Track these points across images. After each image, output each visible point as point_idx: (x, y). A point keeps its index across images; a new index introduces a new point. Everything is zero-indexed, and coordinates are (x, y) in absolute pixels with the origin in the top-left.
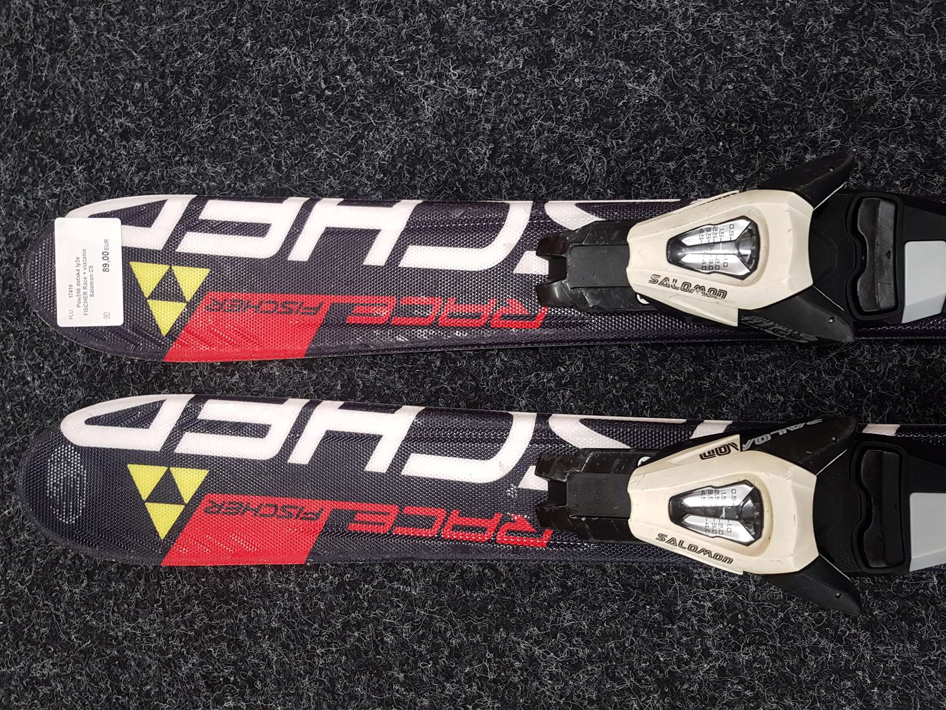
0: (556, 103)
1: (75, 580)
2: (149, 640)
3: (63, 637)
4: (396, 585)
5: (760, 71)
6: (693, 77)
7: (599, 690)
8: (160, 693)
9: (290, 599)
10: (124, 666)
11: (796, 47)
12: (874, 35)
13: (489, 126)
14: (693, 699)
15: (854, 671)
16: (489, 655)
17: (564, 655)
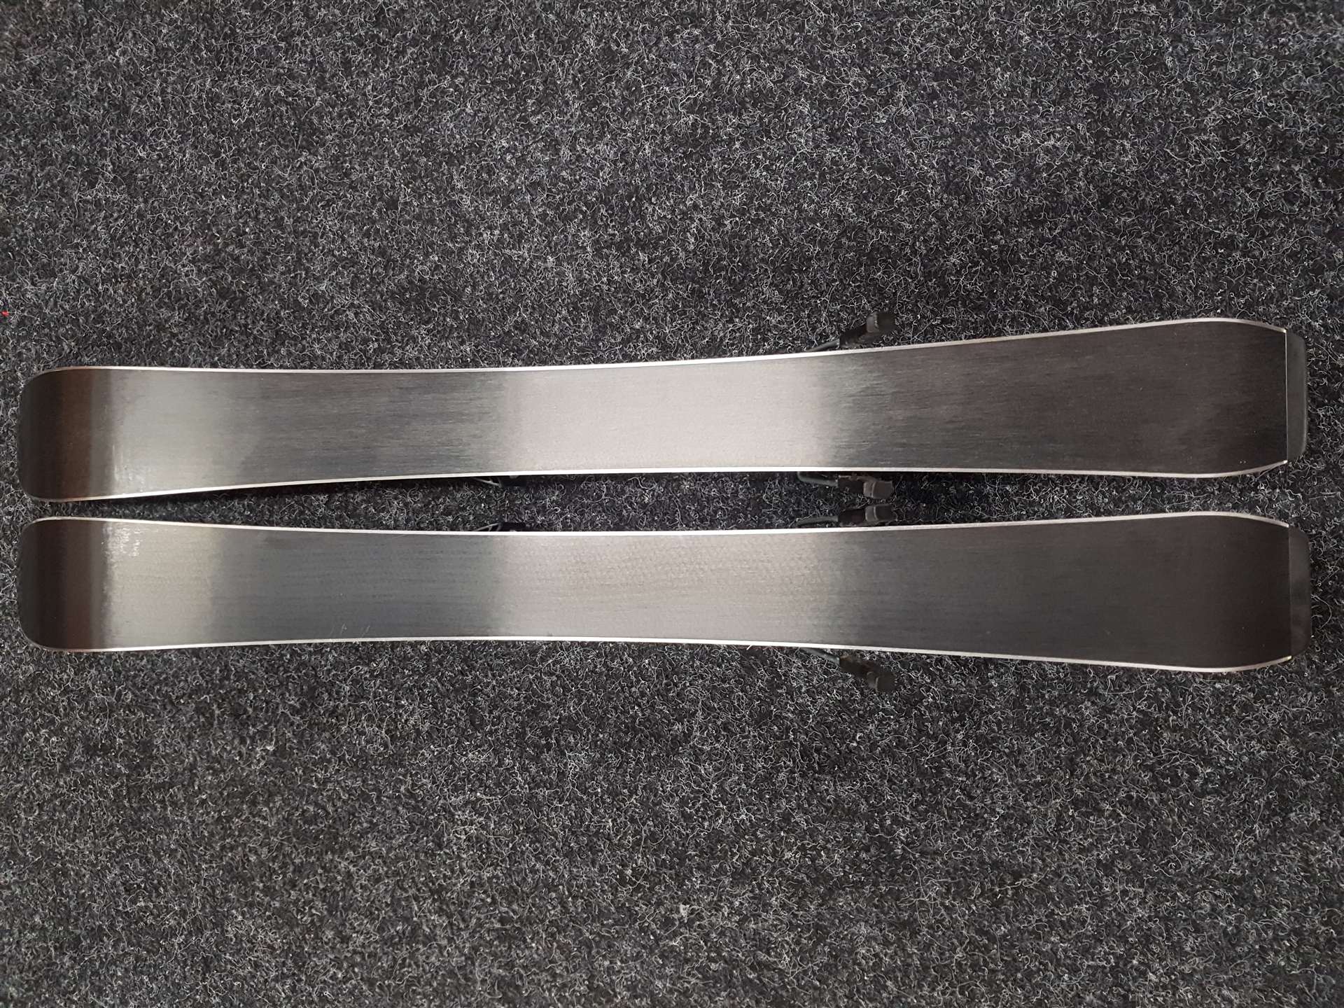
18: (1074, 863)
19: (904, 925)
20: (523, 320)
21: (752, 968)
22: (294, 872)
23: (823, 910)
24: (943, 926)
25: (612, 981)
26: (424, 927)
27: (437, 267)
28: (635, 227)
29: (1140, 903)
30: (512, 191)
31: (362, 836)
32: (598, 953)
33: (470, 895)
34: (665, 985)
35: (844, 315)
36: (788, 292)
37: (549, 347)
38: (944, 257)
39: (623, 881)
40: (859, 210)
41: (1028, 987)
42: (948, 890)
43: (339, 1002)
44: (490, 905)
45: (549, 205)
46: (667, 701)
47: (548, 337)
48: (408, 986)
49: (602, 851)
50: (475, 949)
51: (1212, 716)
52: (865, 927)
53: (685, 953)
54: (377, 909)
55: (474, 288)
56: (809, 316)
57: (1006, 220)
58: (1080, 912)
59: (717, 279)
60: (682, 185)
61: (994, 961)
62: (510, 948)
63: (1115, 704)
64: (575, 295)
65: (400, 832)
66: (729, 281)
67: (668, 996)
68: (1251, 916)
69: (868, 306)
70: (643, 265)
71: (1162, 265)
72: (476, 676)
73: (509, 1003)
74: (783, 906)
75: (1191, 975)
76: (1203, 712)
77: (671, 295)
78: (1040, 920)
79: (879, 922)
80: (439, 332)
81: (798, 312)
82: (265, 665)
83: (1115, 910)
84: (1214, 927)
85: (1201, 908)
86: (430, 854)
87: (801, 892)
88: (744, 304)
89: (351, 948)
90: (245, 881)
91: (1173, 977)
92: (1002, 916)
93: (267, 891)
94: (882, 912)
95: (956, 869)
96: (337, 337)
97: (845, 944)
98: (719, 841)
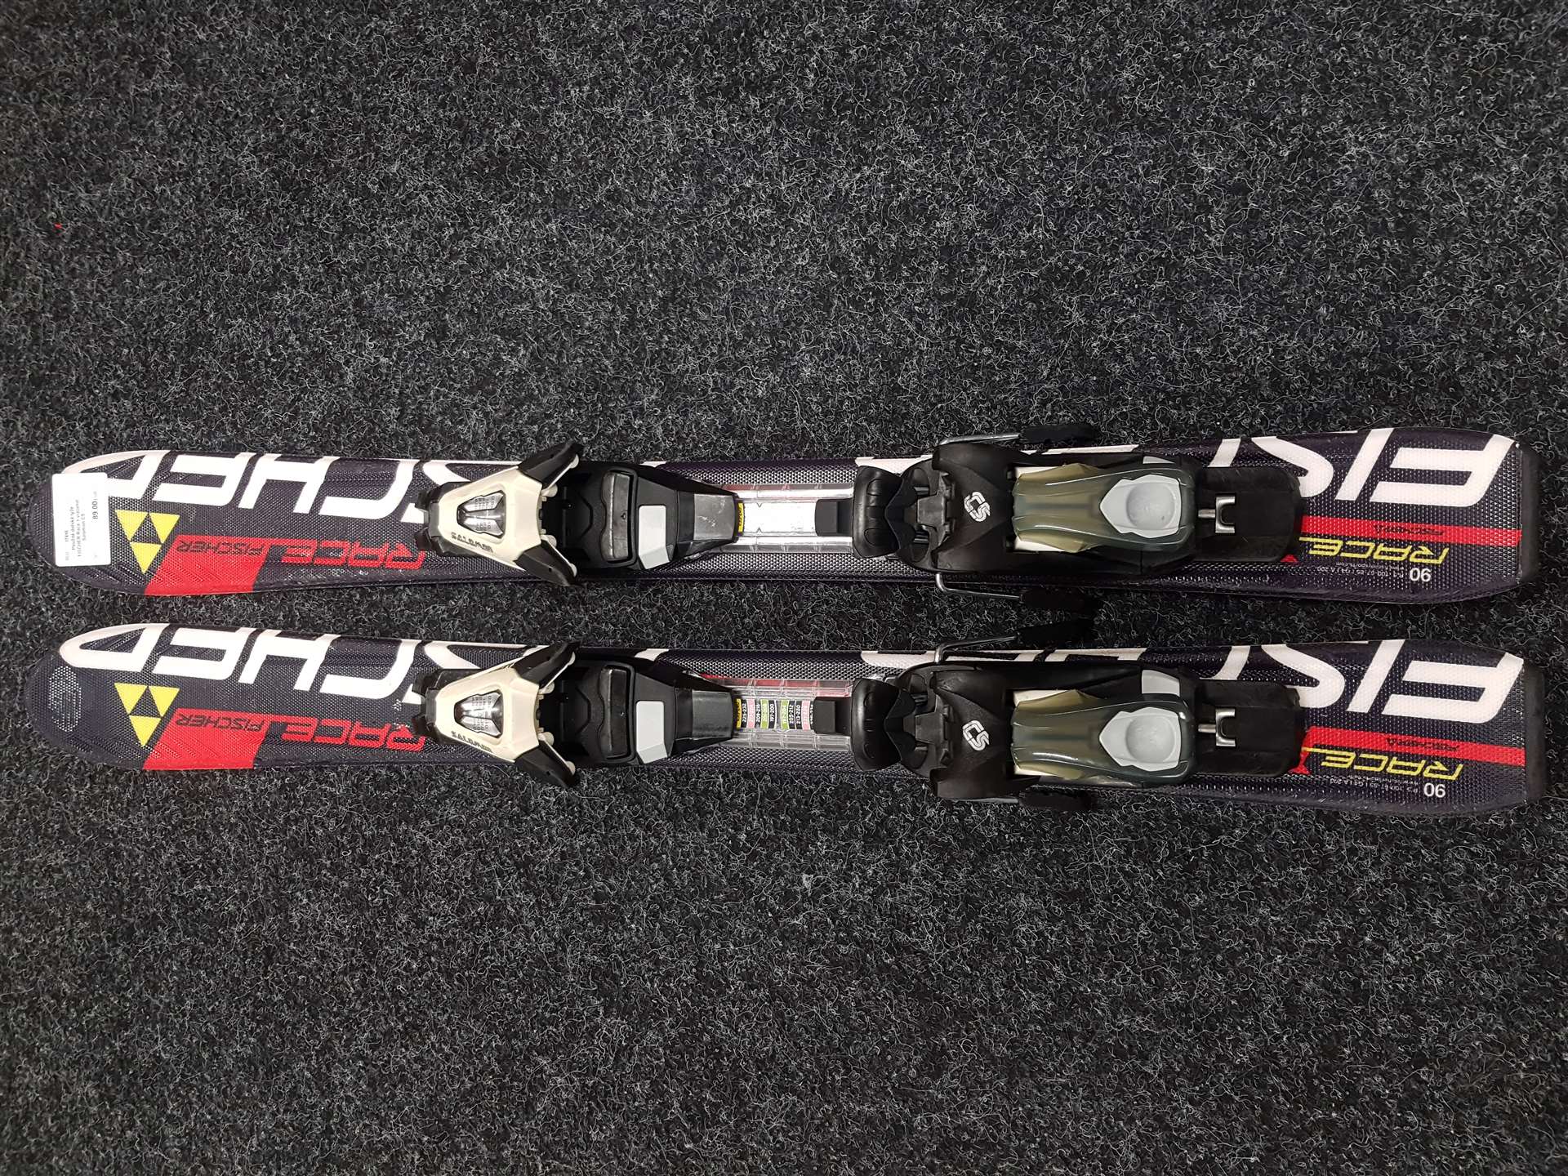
0: (450, 371)
1: (80, 784)
2: (138, 833)
3: (72, 832)
4: (324, 786)
5: (603, 346)
6: (553, 352)
7: (473, 872)
8: (145, 879)
9: (245, 798)
10: (118, 855)
11: (631, 324)
12: (688, 316)
13: (397, 391)
14: (542, 879)
15: (660, 855)
16: (392, 844)
17: (448, 844)
18: (1287, 816)
19: (1074, 895)
20: (616, 190)
21: (890, 950)
22: (364, 847)
23: (974, 879)
24: (1122, 896)
25: (724, 968)
26: (509, 908)
27: (520, 135)
28: (744, 68)
29: (1373, 864)
30: (604, 40)
31: (439, 802)
32: (707, 934)
33: (560, 870)
34: (786, 973)
35: (994, 152)
36: (927, 129)
37: (646, 217)
38: (1116, 73)
39: (736, 848)
40: (1010, 25)
41: (1231, 972)
42: (1129, 852)
43: (414, 997)
44: (584, 878)
45: (645, 51)
46: (784, 631)
47: (645, 206)
48: (490, 978)
49: (711, 813)
50: (566, 932)
51: (1462, 623)
52: (1026, 898)
53: (810, 934)
54: (456, 887)
55: (561, 155)
56: (952, 156)
57: (1191, 22)
58: (1296, 876)
59: (840, 120)
60: (800, 13)
61: (1186, 939)
62: (606, 930)
63: (1337, 614)
64: (675, 153)
65: (482, 796)
66: (856, 122)
67: (789, 986)
68: (1520, 877)
69: (1023, 140)
70: (754, 111)
71: (1387, 62)
72: (567, 612)
73: (605, 997)
74: (926, 874)
75: (1441, 955)
76: (1451, 618)
77: (786, 144)
78: (1245, 888)
79: (1043, 892)
80: (521, 210)
81: (939, 152)
82: (333, 608)
83: (1340, 873)
84: (1470, 894)
85: (1453, 869)
86: (516, 820)
87: (947, 857)
88: (874, 148)
89: (427, 933)
90: (310, 858)
91: (1418, 958)
92: (1197, 884)
93: (335, 869)
94: (1047, 880)
95: (1137, 826)
96: (410, 226)
97: (1002, 921)
98: (848, 798)
